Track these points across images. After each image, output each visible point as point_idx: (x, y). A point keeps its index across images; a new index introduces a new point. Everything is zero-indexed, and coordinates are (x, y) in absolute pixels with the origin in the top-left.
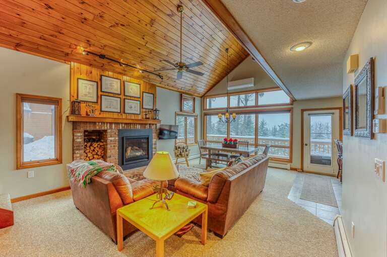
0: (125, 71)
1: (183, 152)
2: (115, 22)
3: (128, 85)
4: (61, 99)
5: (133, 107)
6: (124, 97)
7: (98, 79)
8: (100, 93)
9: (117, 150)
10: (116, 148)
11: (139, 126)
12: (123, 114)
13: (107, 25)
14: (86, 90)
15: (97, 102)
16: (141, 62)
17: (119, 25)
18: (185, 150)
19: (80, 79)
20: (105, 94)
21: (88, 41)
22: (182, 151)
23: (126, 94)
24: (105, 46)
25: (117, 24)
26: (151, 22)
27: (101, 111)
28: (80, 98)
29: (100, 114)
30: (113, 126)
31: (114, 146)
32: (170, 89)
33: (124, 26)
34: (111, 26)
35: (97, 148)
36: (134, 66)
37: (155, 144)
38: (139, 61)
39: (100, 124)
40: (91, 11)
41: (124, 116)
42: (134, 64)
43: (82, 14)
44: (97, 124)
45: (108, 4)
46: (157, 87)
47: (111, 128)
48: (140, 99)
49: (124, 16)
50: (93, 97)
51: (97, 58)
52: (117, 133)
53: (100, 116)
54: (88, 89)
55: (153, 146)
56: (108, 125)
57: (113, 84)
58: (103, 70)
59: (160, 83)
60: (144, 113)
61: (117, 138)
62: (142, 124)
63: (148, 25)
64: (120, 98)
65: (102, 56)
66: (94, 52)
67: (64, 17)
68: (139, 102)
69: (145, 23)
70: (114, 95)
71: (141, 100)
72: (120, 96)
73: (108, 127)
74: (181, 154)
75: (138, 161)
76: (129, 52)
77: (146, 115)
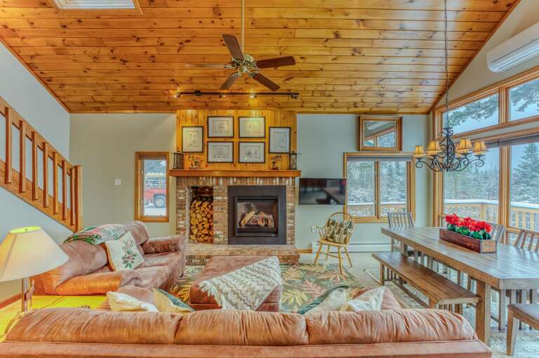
0: (236, 103)
1: (338, 233)
2: (178, 43)
3: (245, 121)
4: (168, 153)
5: (253, 153)
6: (238, 140)
7: (204, 124)
8: (206, 140)
9: (227, 215)
10: (226, 211)
11: (261, 182)
12: (238, 164)
13: (173, 51)
14: (191, 139)
15: (203, 152)
16: (247, 83)
17: (186, 44)
18: (343, 229)
19: (185, 127)
20: (213, 140)
21: (172, 80)
22: (335, 232)
23: (241, 136)
24: (191, 78)
25: (181, 44)
26: (215, 13)
27: (208, 162)
28: (185, 149)
29: (207, 166)
30: (221, 181)
31: (222, 209)
32: (328, 113)
33: (189, 41)
34: (179, 50)
35: (207, 209)
36: (240, 91)
37: (293, 211)
38: (244, 82)
39: (204, 179)
40: (150, 44)
41: (239, 167)
42: (239, 89)
43: (146, 52)
44: (201, 178)
45: (155, 24)
46: (298, 115)
47: (218, 184)
48: (265, 140)
49: (180, 27)
50: (198, 146)
51: (194, 97)
52: (226, 191)
53: (207, 169)
54: (193, 137)
55: (288, 214)
56: (214, 180)
57: (224, 126)
58: (210, 110)
59: (302, 106)
60: (272, 161)
61: (226, 198)
62: (266, 178)
63: (215, 20)
64: (233, 142)
65: (198, 93)
66: (189, 91)
67: (138, 64)
68: (262, 145)
69: (209, 21)
70: (225, 139)
71: (267, 141)
72: (232, 140)
73: (214, 183)
74: (332, 237)
75: (258, 234)
76: (222, 74)
77: (274, 163)
